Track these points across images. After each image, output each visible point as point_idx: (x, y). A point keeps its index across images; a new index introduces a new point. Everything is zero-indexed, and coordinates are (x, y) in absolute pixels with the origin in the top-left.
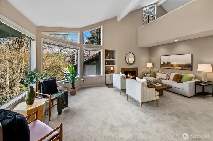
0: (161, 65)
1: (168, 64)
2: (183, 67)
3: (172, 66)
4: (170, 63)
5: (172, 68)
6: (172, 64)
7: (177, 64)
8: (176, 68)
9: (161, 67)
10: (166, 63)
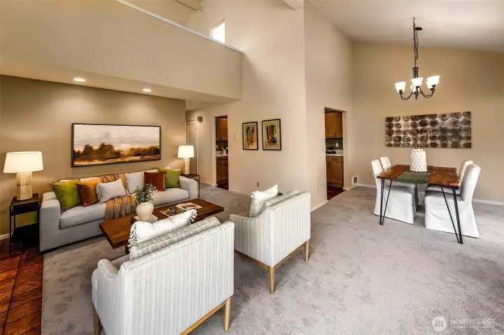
0: (75, 156)
1: (106, 151)
2: (145, 155)
3: (118, 155)
4: (110, 147)
5: (119, 160)
6: (116, 149)
7: (132, 149)
8: (127, 159)
9: (76, 163)
10: (96, 147)
